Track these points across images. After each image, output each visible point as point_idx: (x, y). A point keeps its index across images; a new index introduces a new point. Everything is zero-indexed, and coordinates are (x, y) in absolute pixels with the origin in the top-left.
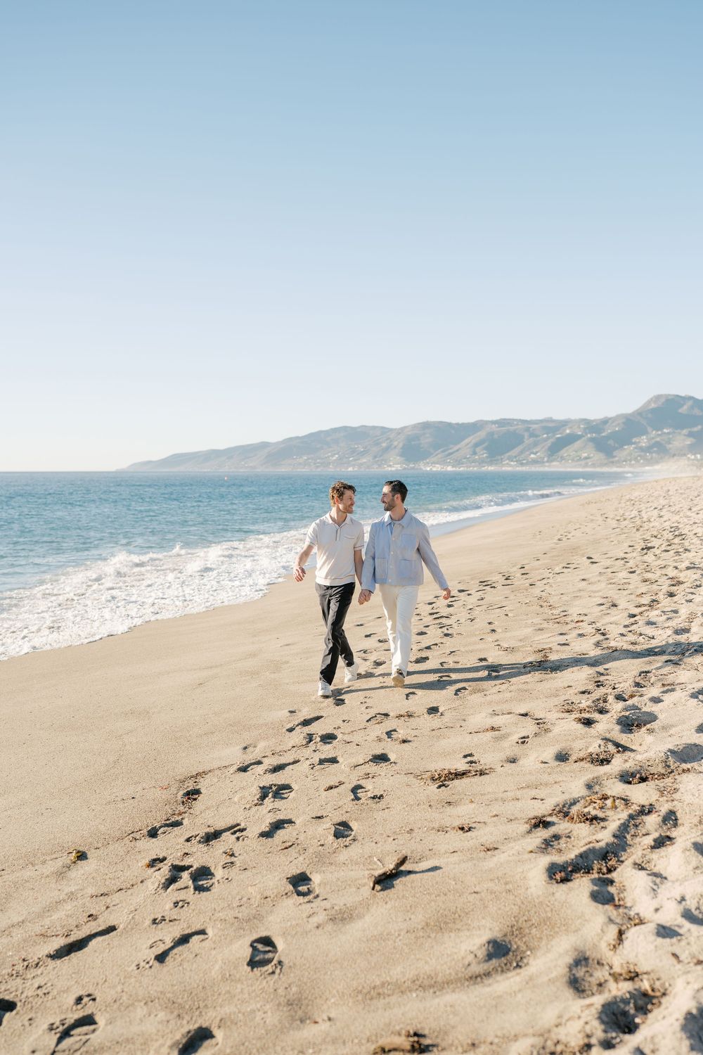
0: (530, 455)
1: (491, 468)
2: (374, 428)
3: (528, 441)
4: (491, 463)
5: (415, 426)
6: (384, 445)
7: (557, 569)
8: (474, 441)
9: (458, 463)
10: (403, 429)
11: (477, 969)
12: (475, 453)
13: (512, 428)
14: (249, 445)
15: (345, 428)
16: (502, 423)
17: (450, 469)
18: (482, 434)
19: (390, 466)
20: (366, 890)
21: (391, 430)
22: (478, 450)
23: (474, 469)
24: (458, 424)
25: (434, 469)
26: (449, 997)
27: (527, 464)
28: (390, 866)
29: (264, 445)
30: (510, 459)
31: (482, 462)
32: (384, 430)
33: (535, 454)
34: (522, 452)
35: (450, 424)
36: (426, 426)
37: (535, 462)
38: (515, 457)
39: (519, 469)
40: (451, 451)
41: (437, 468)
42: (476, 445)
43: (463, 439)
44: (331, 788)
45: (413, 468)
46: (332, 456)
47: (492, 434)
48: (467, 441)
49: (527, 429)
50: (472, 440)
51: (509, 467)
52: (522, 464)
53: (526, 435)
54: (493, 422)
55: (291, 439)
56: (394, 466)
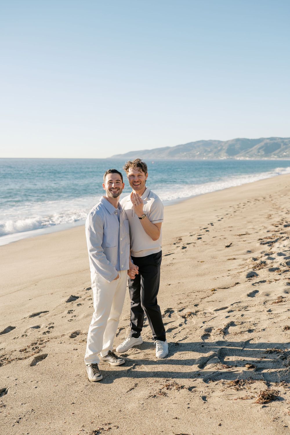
0: (283, 153)
1: (266, 159)
2: (215, 141)
3: (283, 147)
4: (266, 157)
5: (233, 140)
6: (219, 148)
7: (282, 196)
8: (259, 147)
9: (251, 156)
10: (227, 141)
11: (245, 253)
12: (259, 152)
13: (276, 141)
14: (162, 148)
15: (202, 141)
16: (272, 139)
17: (247, 159)
18: (262, 144)
19: (221, 157)
20: (224, 248)
21: (222, 142)
22: (260, 151)
23: (258, 159)
24: (252, 140)
25: (241, 159)
26: (240, 256)
27: (282, 157)
28: (229, 245)
29: (168, 148)
30: (275, 155)
31: (262, 156)
32: (219, 142)
33: (286, 152)
34: (280, 152)
35: (248, 140)
36: (238, 140)
37: (285, 156)
38: (277, 154)
39: (278, 159)
40: (248, 151)
41: (242, 158)
42: (260, 149)
43: (253, 146)
44: (214, 237)
45: (231, 159)
46: (197, 153)
47: (266, 144)
48: (255, 147)
49: (283, 142)
50: (257, 146)
51: (274, 158)
52: (280, 157)
53: (282, 144)
54: (268, 139)
55: (179, 146)
56: (223, 157)
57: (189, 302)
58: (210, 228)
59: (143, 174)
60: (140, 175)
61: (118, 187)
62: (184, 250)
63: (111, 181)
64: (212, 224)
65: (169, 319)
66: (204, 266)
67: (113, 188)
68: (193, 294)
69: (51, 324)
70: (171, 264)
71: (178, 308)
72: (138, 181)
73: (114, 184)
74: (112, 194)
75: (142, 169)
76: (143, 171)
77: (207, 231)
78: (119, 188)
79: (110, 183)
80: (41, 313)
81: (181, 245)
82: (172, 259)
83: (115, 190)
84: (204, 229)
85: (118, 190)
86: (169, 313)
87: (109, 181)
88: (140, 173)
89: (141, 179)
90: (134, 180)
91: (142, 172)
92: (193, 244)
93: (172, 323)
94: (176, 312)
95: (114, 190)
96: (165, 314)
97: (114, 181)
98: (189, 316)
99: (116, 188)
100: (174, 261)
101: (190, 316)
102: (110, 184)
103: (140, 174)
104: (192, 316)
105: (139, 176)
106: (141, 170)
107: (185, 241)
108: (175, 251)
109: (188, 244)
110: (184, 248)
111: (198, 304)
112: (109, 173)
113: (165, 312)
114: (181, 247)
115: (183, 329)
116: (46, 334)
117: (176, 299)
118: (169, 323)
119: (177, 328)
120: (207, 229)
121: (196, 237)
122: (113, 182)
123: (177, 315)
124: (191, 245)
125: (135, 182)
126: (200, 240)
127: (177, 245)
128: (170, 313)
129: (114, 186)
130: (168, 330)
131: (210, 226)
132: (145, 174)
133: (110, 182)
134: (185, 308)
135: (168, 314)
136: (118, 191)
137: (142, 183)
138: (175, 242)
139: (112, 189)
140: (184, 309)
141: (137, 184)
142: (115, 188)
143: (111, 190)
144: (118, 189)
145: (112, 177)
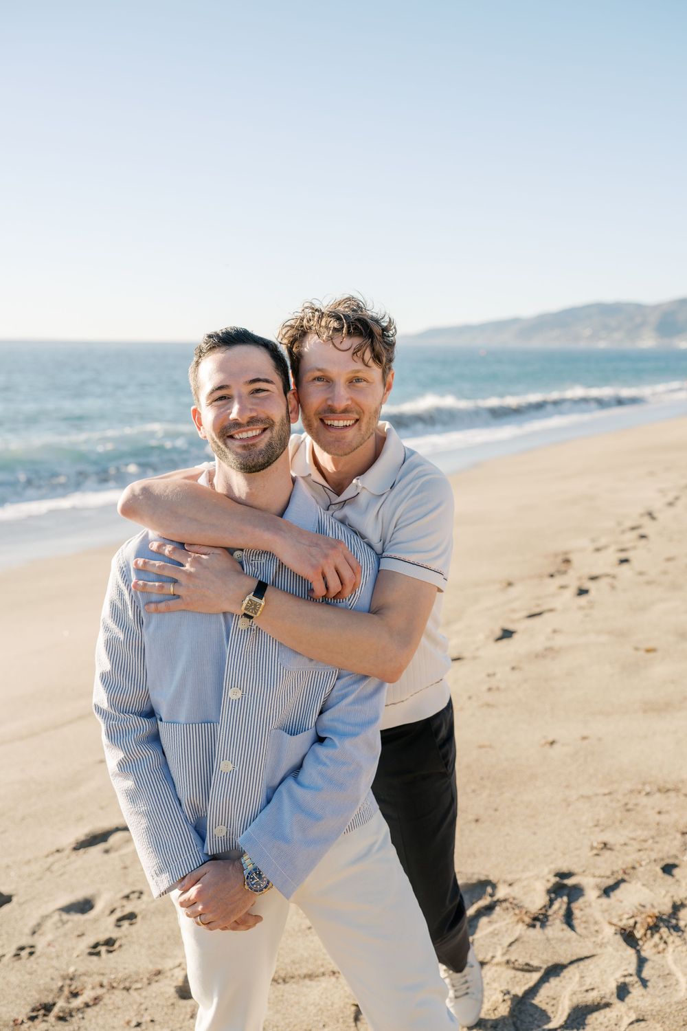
5: (672, 303)
6: (638, 320)
10: (659, 305)
19: (644, 341)
32: (638, 306)
44: (668, 559)
56: (648, 342)
57: (636, 846)
58: (649, 528)
59: (375, 372)
60: (358, 380)
61: (263, 416)
62: (583, 600)
63: (220, 388)
64: (651, 515)
65: (569, 941)
66: (660, 670)
68: (644, 800)
69: (132, 896)
70: (549, 652)
71: (597, 873)
72: (345, 411)
73: (240, 403)
74: (237, 454)
75: (373, 350)
76: (377, 358)
77: (643, 537)
78: (268, 418)
80: (117, 830)
81: (573, 579)
82: (549, 630)
83: (250, 434)
84: (633, 529)
85: (264, 430)
86: (565, 899)
87: (213, 392)
88: (359, 366)
89: (361, 399)
90: (327, 399)
91: (371, 363)
92: (609, 580)
93: (581, 964)
94: (591, 894)
95: (244, 435)
96: (551, 902)
97: (239, 388)
98: (652, 935)
99: (252, 421)
100: (559, 641)
101: (657, 937)
102: (219, 407)
103: (360, 375)
104: (665, 936)
105: (354, 381)
106: (368, 355)
107: (584, 565)
108: (556, 603)
109: (593, 578)
110: (582, 592)
111: (677, 862)
112: (212, 348)
113: (549, 892)
114: (573, 590)
115: (638, 1021)
116: (98, 954)
117: (584, 818)
118: (572, 963)
119: (607, 1005)
120: (642, 531)
121: (612, 556)
122: (234, 392)
123: (598, 916)
124: (603, 583)
125: (331, 410)
126: (625, 567)
127: (559, 581)
128: (568, 896)
129: (241, 411)
131: (646, 521)
132: (385, 373)
133: (222, 396)
134: (626, 877)
135: (561, 905)
137: (365, 420)
138: (552, 570)
139: (232, 432)
140: (623, 881)
141: (341, 423)
142: (249, 423)
143: (231, 437)
144: (263, 426)
145: (222, 367)
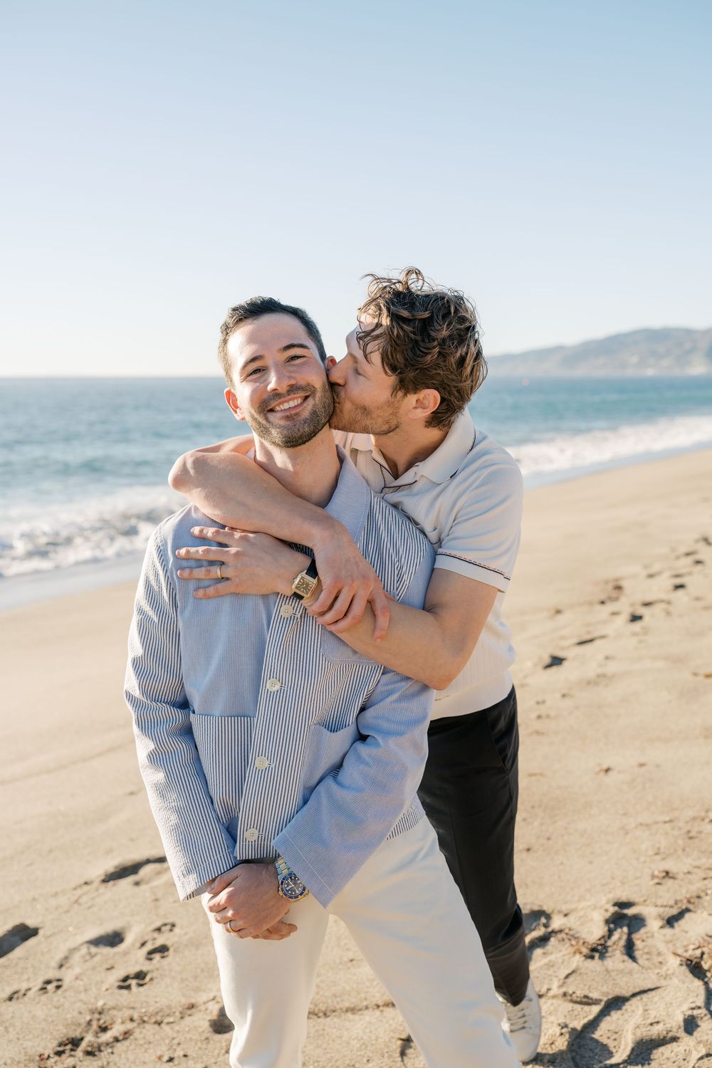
19: (693, 368)
56: (698, 368)
57: (701, 874)
58: (705, 553)
61: (303, 383)
62: (637, 626)
63: (254, 360)
64: (706, 541)
65: (630, 973)
67: (276, 394)
68: (707, 827)
69: (163, 929)
70: (601, 679)
71: (659, 903)
73: (278, 372)
77: (698, 562)
78: (309, 385)
79: (256, 371)
80: (148, 861)
81: (625, 606)
82: (601, 657)
83: (292, 404)
84: (688, 554)
85: (306, 398)
86: (625, 929)
92: (663, 606)
93: (645, 996)
94: (654, 925)
95: (286, 406)
96: (611, 932)
97: (273, 357)
99: (293, 389)
100: (612, 668)
107: (637, 591)
108: (609, 630)
109: (647, 604)
110: (635, 618)
113: (607, 922)
114: (625, 616)
115: (708, 1055)
116: (128, 987)
117: (644, 847)
118: (634, 995)
119: (674, 1039)
120: (698, 557)
121: (666, 582)
123: (662, 947)
124: (658, 609)
126: (680, 592)
127: (610, 607)
128: (628, 926)
130: (633, 1049)
131: (701, 546)
134: (691, 907)
135: (620, 935)
136: (310, 402)
138: (603, 597)
139: (273, 404)
140: (688, 910)
142: (289, 392)
143: (272, 410)
144: (303, 394)
